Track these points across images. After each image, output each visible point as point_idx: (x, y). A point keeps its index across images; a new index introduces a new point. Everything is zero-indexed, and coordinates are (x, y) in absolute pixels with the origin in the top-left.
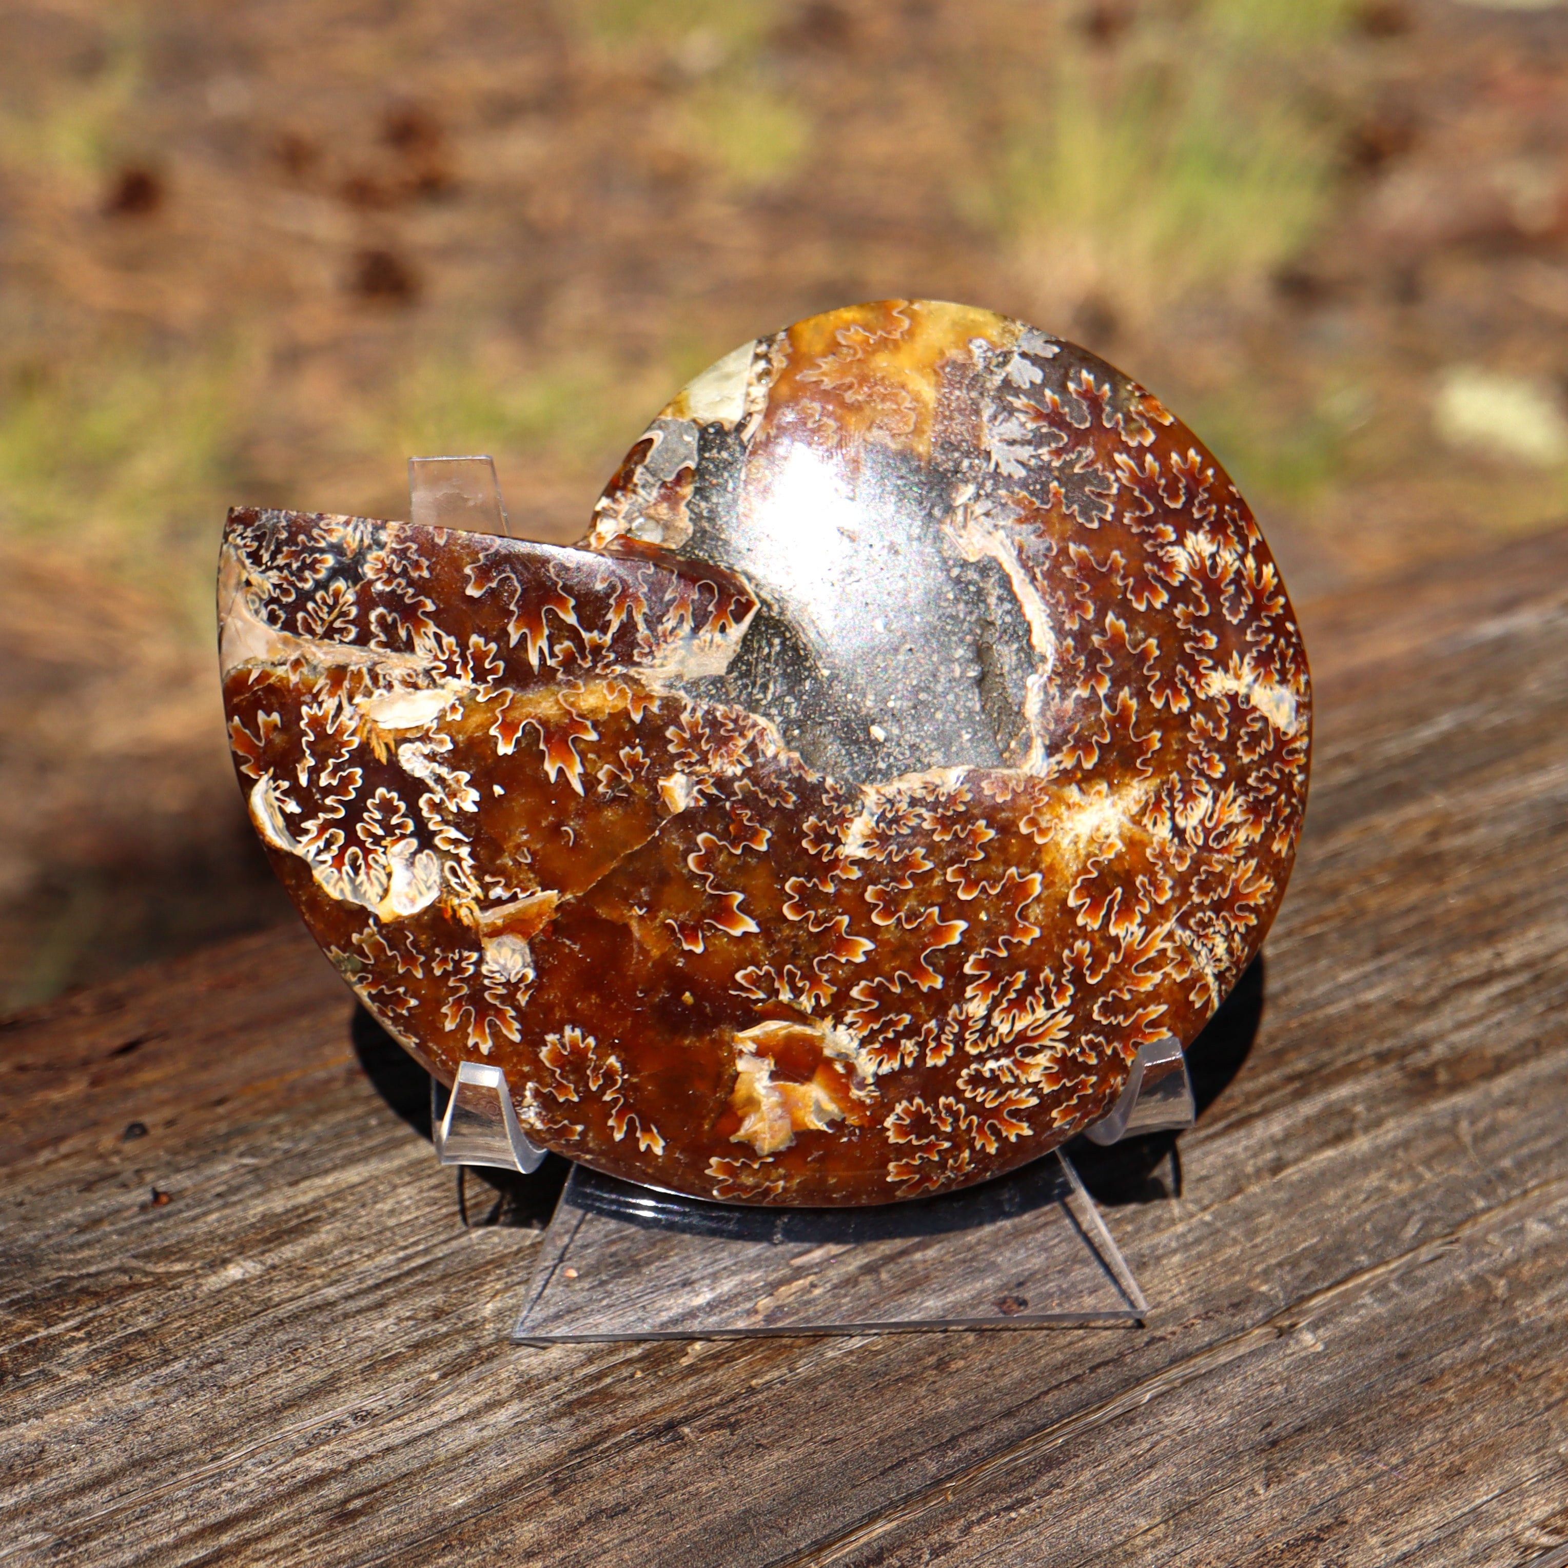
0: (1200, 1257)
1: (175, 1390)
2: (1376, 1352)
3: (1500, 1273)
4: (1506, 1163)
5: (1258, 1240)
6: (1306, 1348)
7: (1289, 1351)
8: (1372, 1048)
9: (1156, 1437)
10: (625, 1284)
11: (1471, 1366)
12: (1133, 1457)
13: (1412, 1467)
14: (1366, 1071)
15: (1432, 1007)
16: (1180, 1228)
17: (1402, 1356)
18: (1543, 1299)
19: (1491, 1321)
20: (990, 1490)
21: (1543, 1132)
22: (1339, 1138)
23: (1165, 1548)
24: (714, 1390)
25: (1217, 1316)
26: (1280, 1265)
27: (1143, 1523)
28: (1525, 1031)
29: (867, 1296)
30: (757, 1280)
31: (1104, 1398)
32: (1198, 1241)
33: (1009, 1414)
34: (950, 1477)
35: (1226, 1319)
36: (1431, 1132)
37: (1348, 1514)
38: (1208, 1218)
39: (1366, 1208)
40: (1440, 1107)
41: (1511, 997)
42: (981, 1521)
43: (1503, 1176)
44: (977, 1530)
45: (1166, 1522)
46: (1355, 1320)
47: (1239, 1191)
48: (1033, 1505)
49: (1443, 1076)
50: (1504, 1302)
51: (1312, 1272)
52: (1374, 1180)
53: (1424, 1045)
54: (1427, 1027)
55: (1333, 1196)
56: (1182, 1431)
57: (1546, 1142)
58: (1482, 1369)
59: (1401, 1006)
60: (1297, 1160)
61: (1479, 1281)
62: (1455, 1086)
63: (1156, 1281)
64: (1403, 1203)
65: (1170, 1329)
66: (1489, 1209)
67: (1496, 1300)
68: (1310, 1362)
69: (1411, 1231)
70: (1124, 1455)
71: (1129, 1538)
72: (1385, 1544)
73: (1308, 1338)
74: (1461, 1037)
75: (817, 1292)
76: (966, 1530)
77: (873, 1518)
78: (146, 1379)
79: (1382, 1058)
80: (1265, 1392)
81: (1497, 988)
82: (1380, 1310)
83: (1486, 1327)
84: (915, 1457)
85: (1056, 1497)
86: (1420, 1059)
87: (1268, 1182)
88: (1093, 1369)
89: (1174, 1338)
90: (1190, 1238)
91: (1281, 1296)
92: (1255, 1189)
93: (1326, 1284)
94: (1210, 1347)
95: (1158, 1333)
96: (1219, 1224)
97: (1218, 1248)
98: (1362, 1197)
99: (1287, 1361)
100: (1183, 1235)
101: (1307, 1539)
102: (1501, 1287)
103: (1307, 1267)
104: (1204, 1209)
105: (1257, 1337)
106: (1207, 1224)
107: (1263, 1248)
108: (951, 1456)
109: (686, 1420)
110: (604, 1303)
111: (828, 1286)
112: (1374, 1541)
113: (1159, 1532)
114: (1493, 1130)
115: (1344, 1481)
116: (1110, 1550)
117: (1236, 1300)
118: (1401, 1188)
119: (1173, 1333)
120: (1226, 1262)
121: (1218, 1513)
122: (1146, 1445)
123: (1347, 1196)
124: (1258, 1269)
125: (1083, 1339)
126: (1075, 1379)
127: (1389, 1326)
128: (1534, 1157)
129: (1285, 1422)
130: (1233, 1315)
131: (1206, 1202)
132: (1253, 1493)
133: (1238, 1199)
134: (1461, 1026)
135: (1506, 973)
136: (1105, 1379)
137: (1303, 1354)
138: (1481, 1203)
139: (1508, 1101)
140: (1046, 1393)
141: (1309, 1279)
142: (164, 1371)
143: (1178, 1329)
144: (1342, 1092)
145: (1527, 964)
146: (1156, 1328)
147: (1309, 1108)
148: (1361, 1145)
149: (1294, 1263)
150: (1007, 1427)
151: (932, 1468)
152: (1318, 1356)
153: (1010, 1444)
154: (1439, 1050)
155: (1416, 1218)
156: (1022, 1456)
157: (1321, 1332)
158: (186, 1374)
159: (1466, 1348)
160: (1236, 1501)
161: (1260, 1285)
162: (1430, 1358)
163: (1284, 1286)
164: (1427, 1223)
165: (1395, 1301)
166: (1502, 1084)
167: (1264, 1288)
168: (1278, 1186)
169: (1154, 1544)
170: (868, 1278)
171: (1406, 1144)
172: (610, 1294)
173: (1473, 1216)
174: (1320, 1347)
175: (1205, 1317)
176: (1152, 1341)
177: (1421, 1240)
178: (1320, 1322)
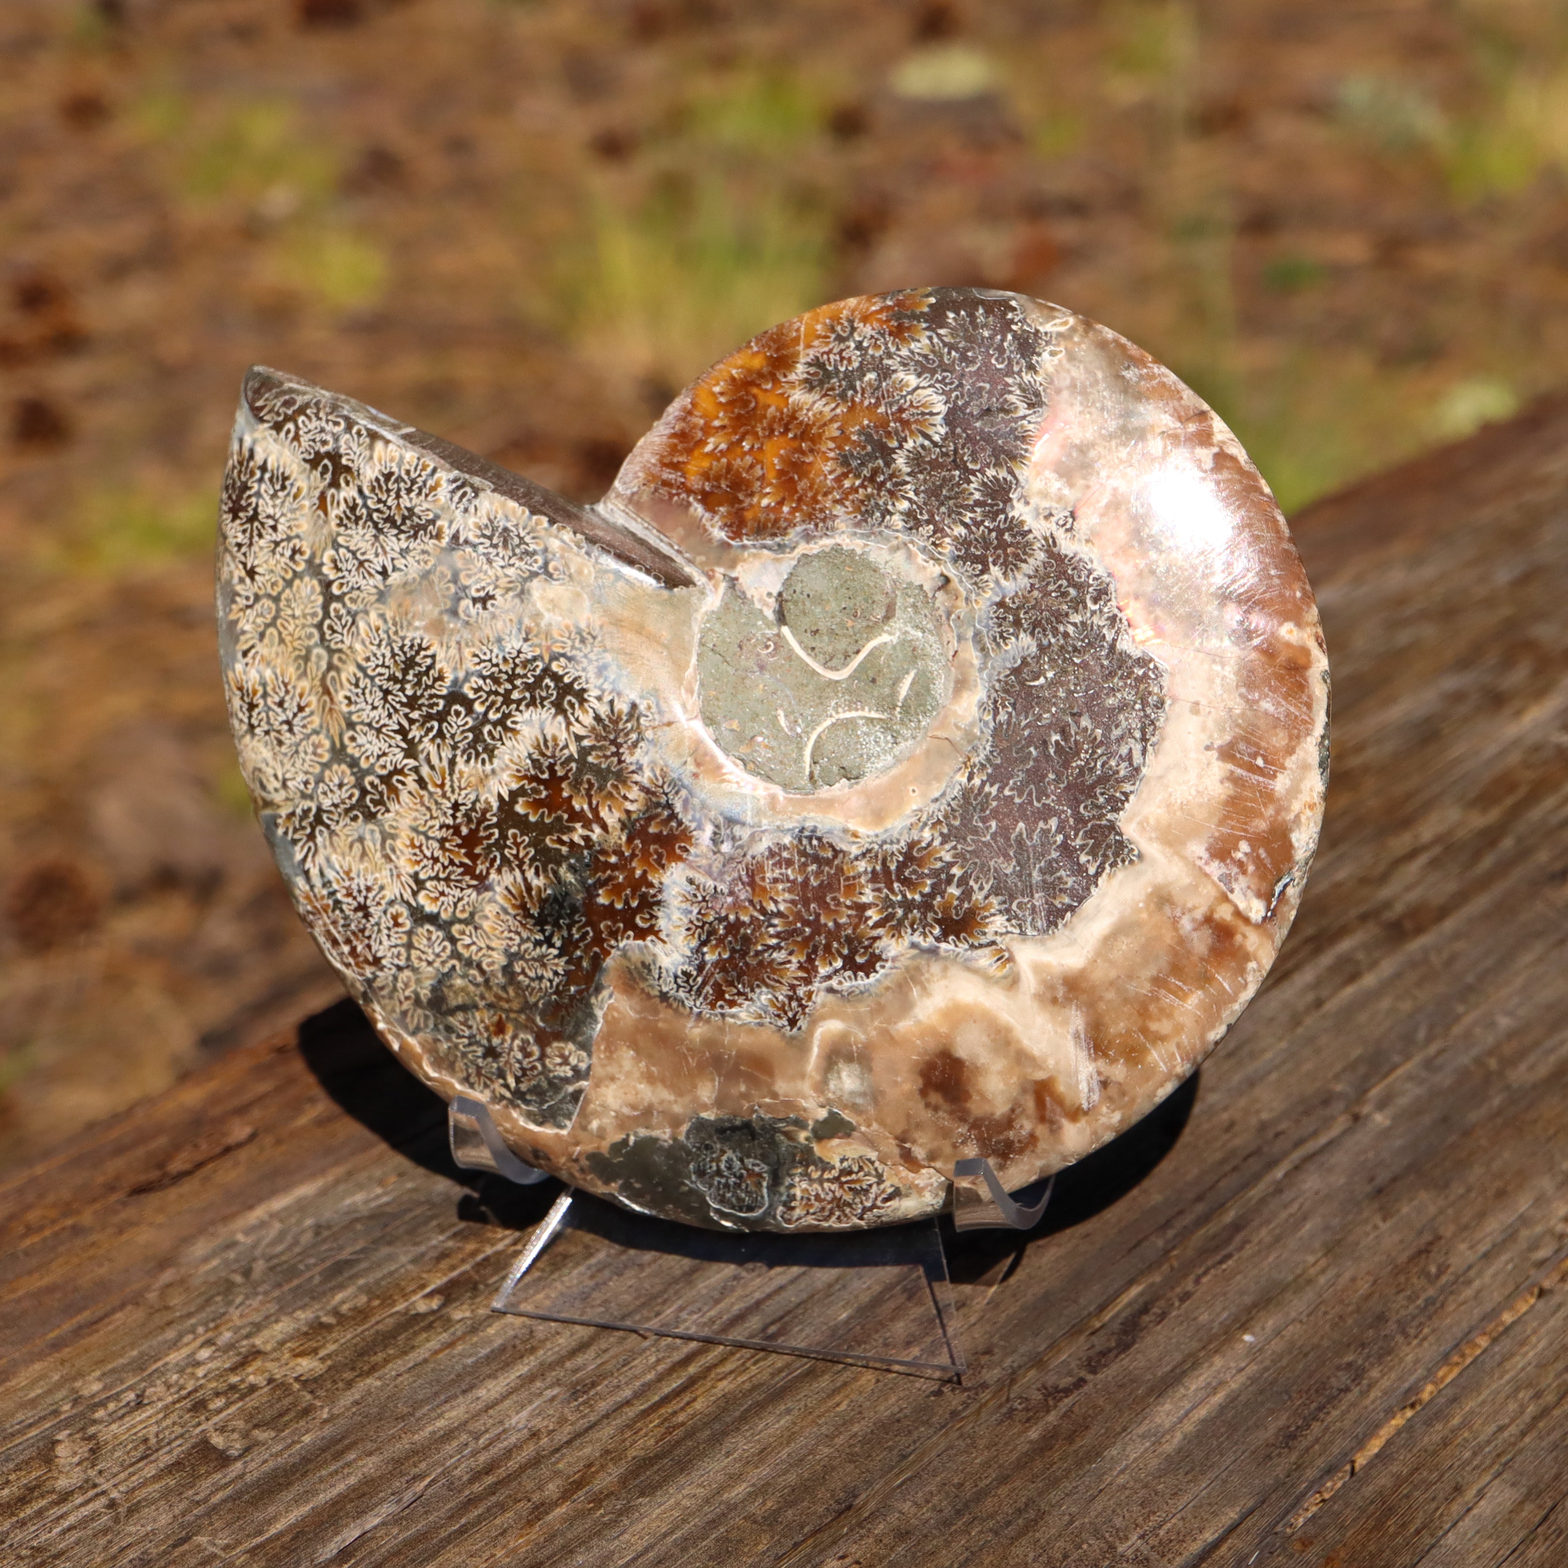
0: (1289, 1073)
1: (607, 1273)
2: (1427, 1120)
3: (1490, 1053)
4: (1470, 979)
5: (1323, 1056)
6: (1380, 1124)
7: (1370, 1128)
8: (1354, 912)
9: (1301, 1200)
11: (1490, 1120)
12: (1291, 1215)
13: (1473, 1195)
14: (1355, 929)
15: (1383, 878)
17: (1445, 1120)
18: (1523, 1067)
19: (1494, 1088)
20: (1204, 1252)
21: (1487, 954)
22: (1353, 977)
23: (1331, 1273)
25: (1314, 1111)
26: (1344, 1070)
27: (1311, 1259)
28: (1451, 887)
31: (1257, 1177)
32: (1284, 1062)
33: (1199, 1198)
34: (1174, 1248)
35: (1321, 1113)
36: (1413, 964)
37: (1441, 1231)
38: (1285, 1045)
39: (1388, 1023)
40: (1415, 946)
41: (1434, 863)
42: (1205, 1273)
43: (1470, 988)
44: (1204, 1280)
45: (1326, 1255)
46: (1405, 1100)
47: (1299, 1023)
48: (1235, 1258)
49: (1408, 925)
50: (1498, 1073)
51: (1367, 1072)
52: (1385, 1003)
53: (1387, 905)
54: (1385, 892)
55: (1363, 1018)
56: (1317, 1193)
57: (1491, 961)
58: (1499, 1121)
59: (1364, 881)
60: (1331, 997)
61: (1478, 1061)
62: (1419, 930)
63: (1265, 1094)
64: (1411, 1016)
65: (1286, 1125)
66: (1467, 1012)
67: (1493, 1073)
68: (1385, 1133)
69: (1421, 1034)
70: (1284, 1215)
71: (1304, 1271)
72: (1471, 1248)
73: (1378, 1117)
74: (1413, 896)
76: (1197, 1281)
77: (1131, 1283)
78: (582, 1268)
79: (1364, 918)
80: (1362, 1158)
81: (1423, 859)
82: (1419, 1091)
83: (1492, 1092)
84: (1146, 1238)
85: (1248, 1250)
86: (1390, 915)
87: (1316, 1014)
88: (1245, 1159)
89: (1290, 1130)
90: (1277, 1062)
91: (1352, 1091)
92: (1309, 1021)
93: (1379, 1079)
94: (1315, 1134)
95: (1279, 1129)
96: (1294, 1049)
97: (1299, 1064)
98: (1383, 1016)
99: (1371, 1135)
100: (1272, 1059)
101: (1420, 1253)
102: (1493, 1063)
103: (1362, 1070)
104: (1280, 1039)
105: (1341, 1123)
106: (1285, 1049)
107: (1329, 1061)
108: (1170, 1233)
112: (1463, 1247)
113: (1323, 1262)
114: (1453, 958)
115: (1432, 1210)
116: (1295, 1280)
117: (1323, 1098)
118: (1406, 1006)
119: (1289, 1127)
120: (1307, 1074)
121: (1358, 1244)
122: (1296, 1206)
123: (1372, 1017)
124: (1330, 1075)
125: (1230, 1140)
126: (1235, 1169)
127: (1430, 1101)
128: (1487, 971)
129: (1383, 1177)
130: (1325, 1109)
132: (1376, 1227)
133: (1300, 1031)
134: (1409, 888)
135: (1424, 848)
136: (1254, 1165)
137: (1380, 1128)
138: (1460, 1009)
139: (1457, 936)
140: (1218, 1181)
141: (1367, 1078)
142: (593, 1261)
143: (1292, 1124)
144: (1345, 945)
145: (1437, 840)
146: (1277, 1126)
147: (1327, 959)
148: (1369, 980)
149: (1352, 1066)
150: (1200, 1208)
151: (1160, 1243)
152: (1390, 1128)
153: (1203, 1220)
154: (1399, 908)
155: (1422, 1025)
156: (1212, 1228)
157: (1386, 1111)
158: (609, 1260)
159: (1484, 1108)
160: (1367, 1234)
161: (1336, 1086)
162: (1462, 1118)
163: (1351, 1084)
164: (1431, 1028)
165: (1427, 1084)
166: (1449, 925)
167: (1339, 1088)
168: (1324, 1016)
169: (1323, 1271)
171: (1398, 975)
173: (1458, 1018)
174: (1388, 1123)
175: (1306, 1113)
176: (1277, 1135)
177: (1430, 1039)
178: (1381, 1105)
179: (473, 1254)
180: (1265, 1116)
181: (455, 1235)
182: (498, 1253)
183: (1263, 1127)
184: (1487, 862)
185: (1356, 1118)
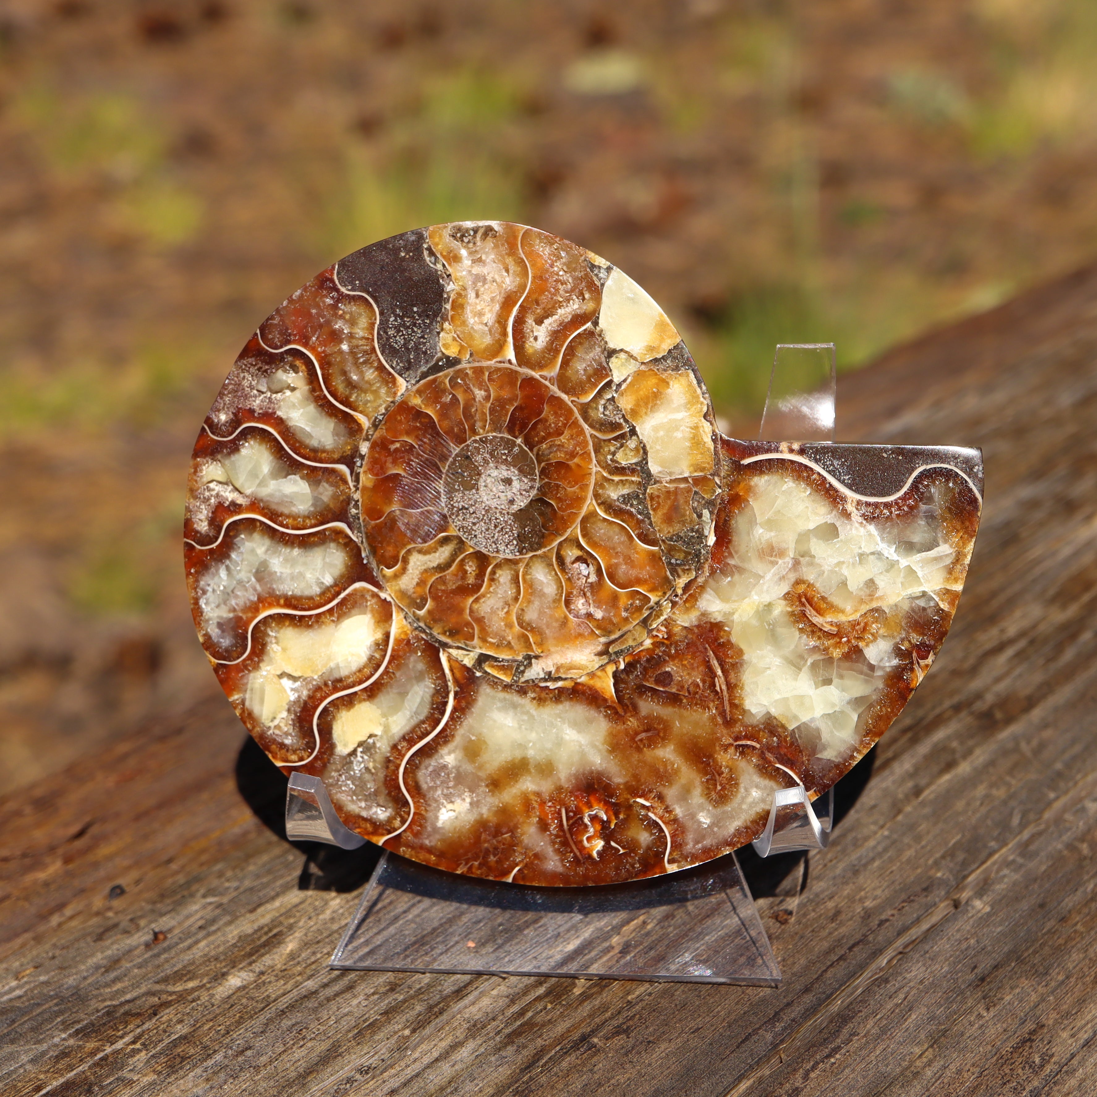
0: (891, 860)
1: (222, 1075)
2: (1025, 906)
3: (1082, 839)
4: (1059, 766)
5: (923, 843)
6: (979, 911)
7: (970, 915)
8: (947, 703)
9: (906, 989)
10: (517, 944)
11: (1086, 905)
12: (897, 1005)
13: (1073, 980)
14: (949, 719)
15: (974, 671)
16: (871, 843)
17: (1042, 906)
19: (1088, 873)
20: (812, 1046)
21: (1073, 742)
22: (950, 766)
23: (937, 1065)
24: (604, 1008)
25: (916, 898)
26: (943, 857)
27: (917, 1050)
28: (1038, 678)
29: (684, 924)
30: (606, 926)
31: (862, 967)
32: (885, 850)
33: (807, 990)
34: (782, 1041)
35: (923, 900)
36: (1005, 753)
37: (1043, 1019)
38: (886, 833)
39: (983, 810)
40: (1005, 734)
41: (1020, 656)
42: (814, 1068)
43: (1059, 775)
44: (812, 1075)
45: (932, 1046)
46: (1003, 886)
47: (899, 811)
48: (843, 1051)
49: (999, 715)
50: (1091, 859)
51: (965, 859)
52: (981, 791)
53: (979, 696)
54: (976, 684)
55: (960, 805)
56: (921, 982)
57: (1077, 748)
59: (956, 673)
60: (928, 785)
61: (1070, 847)
62: (1009, 720)
63: (869, 882)
64: (1005, 803)
65: (890, 913)
66: (1057, 798)
67: (1085, 858)
68: (985, 920)
69: (1016, 821)
70: (890, 1005)
71: (912, 1062)
72: (1073, 1036)
73: (978, 904)
74: (1001, 687)
75: (649, 927)
76: (806, 1077)
77: (739, 1079)
78: (198, 1071)
79: (957, 708)
80: (964, 946)
81: (1010, 652)
82: (1016, 877)
83: (1086, 877)
84: (755, 1031)
85: (855, 1043)
86: (980, 706)
87: (915, 802)
88: (850, 949)
89: (894, 919)
90: (880, 849)
91: (951, 878)
92: (908, 809)
93: (976, 865)
94: (918, 921)
95: (883, 917)
96: (895, 836)
97: (900, 852)
98: (978, 803)
99: (971, 921)
100: (874, 847)
101: (1024, 1042)
102: (1085, 849)
103: (961, 856)
104: (882, 827)
105: (943, 909)
106: (887, 837)
107: (929, 848)
108: (779, 1026)
109: (593, 1032)
110: (507, 959)
111: (655, 921)
112: (1065, 1035)
113: (929, 1054)
114: (1042, 746)
115: (1034, 997)
116: (902, 1073)
117: (924, 886)
118: (1000, 793)
119: (893, 915)
120: (909, 861)
121: (962, 1034)
122: (902, 996)
123: (968, 804)
124: (930, 862)
125: (836, 929)
126: (842, 958)
127: (1027, 887)
128: (1074, 758)
129: (985, 965)
130: (926, 896)
131: (881, 822)
132: (980, 1016)
133: (900, 818)
134: (998, 680)
135: (1011, 642)
136: (860, 954)
137: (980, 915)
138: (1052, 795)
139: (1045, 725)
140: (825, 971)
141: (964, 864)
142: (210, 1062)
143: (895, 912)
144: (940, 735)
145: (1022, 634)
146: (881, 914)
147: (923, 749)
148: (964, 768)
149: (951, 854)
150: (808, 999)
151: (769, 1037)
152: (989, 915)
153: (812, 1011)
154: (990, 698)
155: (1016, 812)
156: (820, 1019)
157: (985, 898)
158: (226, 1062)
159: (1079, 893)
160: (971, 1024)
161: (936, 873)
162: (1059, 904)
163: (951, 871)
164: (1024, 814)
165: (1023, 870)
166: (1037, 714)
167: (939, 875)
168: (923, 804)
169: (930, 1063)
170: (681, 911)
171: (992, 763)
172: (509, 953)
173: (1049, 804)
174: (988, 909)
175: (909, 900)
176: (881, 923)
177: (1023, 825)
178: (981, 891)
179: (93, 1053)
180: (869, 904)
181: (77, 1032)
182: (117, 1052)
183: (868, 915)
184: (1069, 655)
185: (956, 905)
